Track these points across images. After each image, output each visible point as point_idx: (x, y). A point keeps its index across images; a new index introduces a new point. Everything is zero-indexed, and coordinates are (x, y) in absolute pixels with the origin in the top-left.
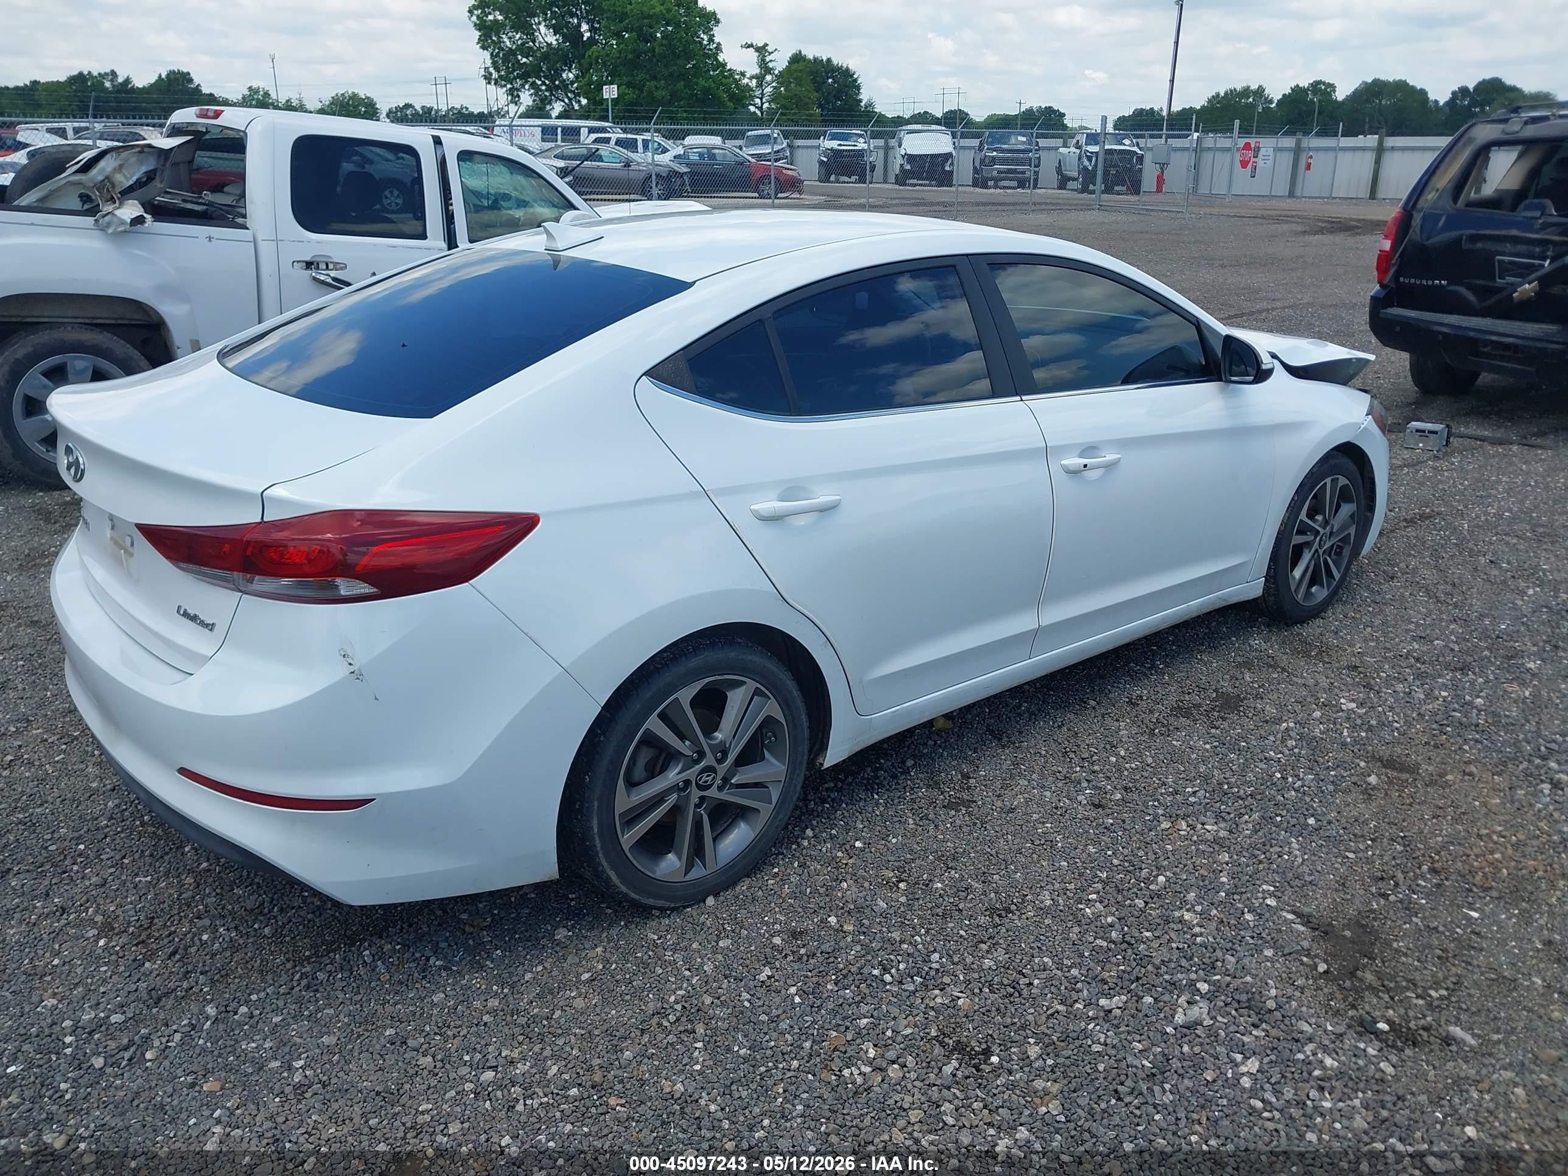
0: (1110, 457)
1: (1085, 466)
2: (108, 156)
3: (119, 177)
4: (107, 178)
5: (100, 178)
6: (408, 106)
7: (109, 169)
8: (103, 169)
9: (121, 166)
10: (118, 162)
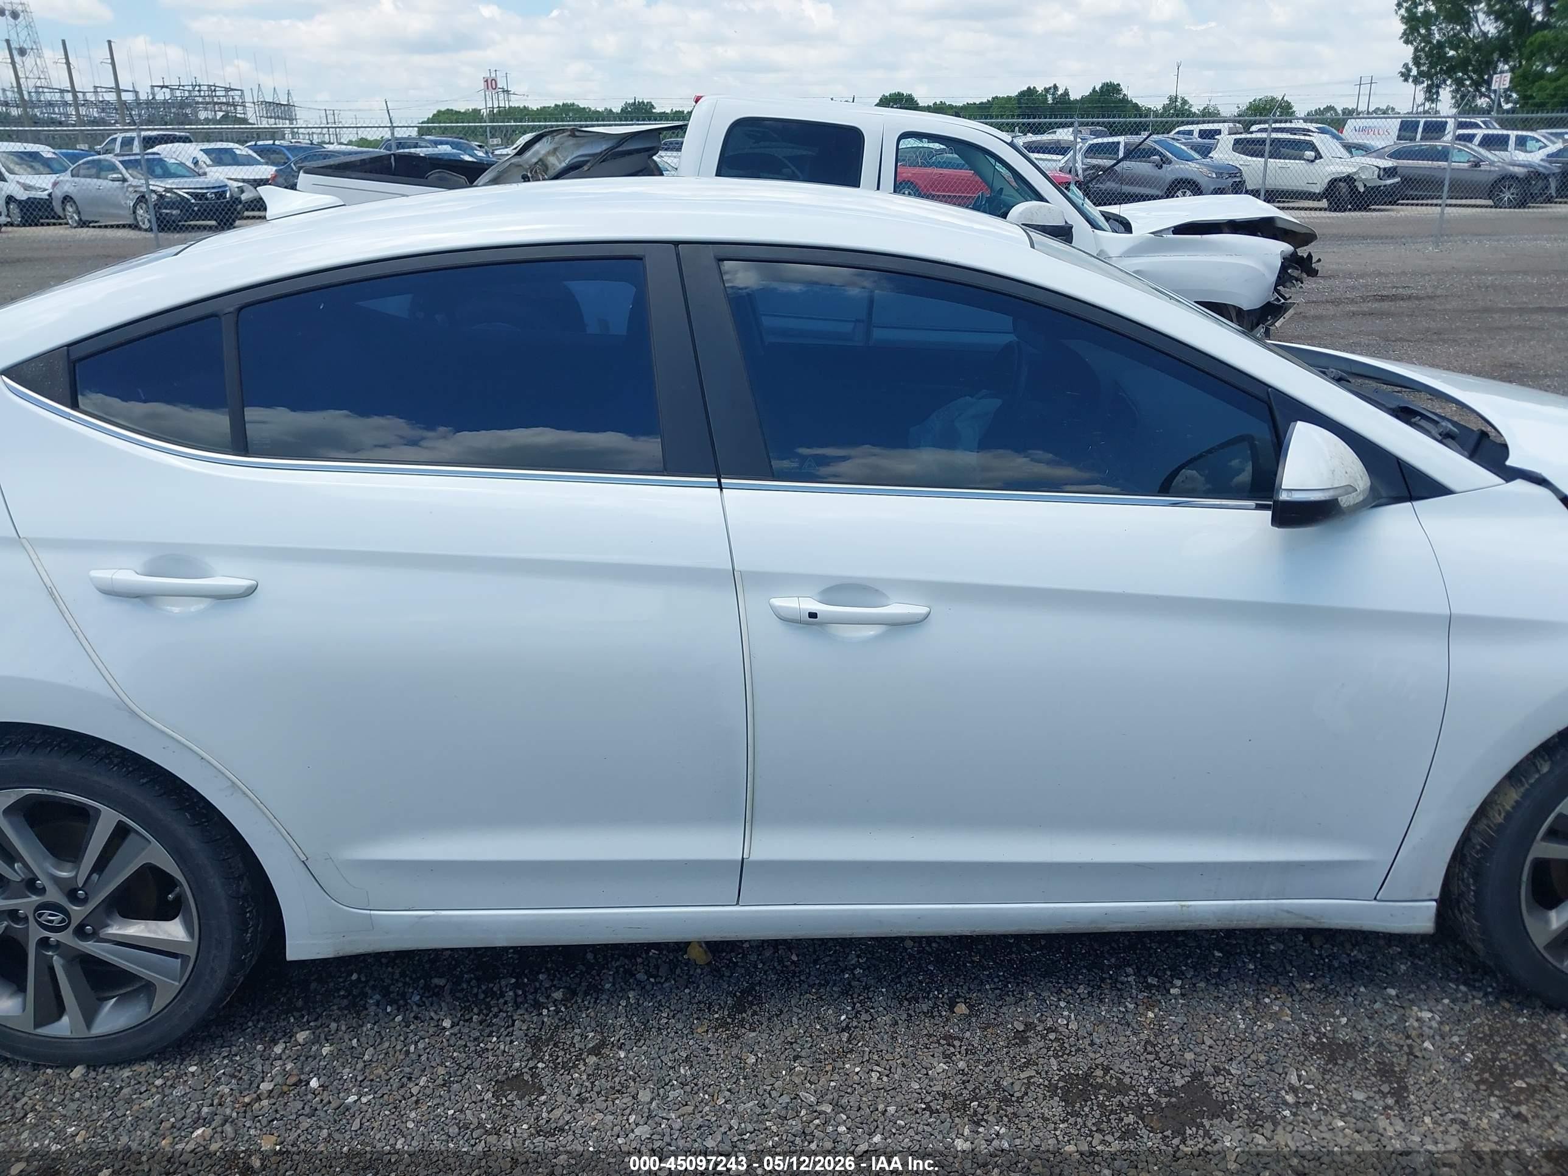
0: (896, 608)
1: (813, 615)
2: (544, 140)
3: (552, 160)
4: (540, 160)
5: (535, 160)
6: (1330, 108)
7: (543, 152)
8: (537, 152)
9: (555, 150)
10: (553, 146)
